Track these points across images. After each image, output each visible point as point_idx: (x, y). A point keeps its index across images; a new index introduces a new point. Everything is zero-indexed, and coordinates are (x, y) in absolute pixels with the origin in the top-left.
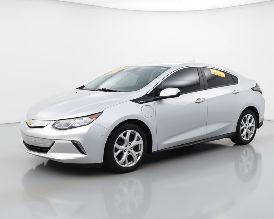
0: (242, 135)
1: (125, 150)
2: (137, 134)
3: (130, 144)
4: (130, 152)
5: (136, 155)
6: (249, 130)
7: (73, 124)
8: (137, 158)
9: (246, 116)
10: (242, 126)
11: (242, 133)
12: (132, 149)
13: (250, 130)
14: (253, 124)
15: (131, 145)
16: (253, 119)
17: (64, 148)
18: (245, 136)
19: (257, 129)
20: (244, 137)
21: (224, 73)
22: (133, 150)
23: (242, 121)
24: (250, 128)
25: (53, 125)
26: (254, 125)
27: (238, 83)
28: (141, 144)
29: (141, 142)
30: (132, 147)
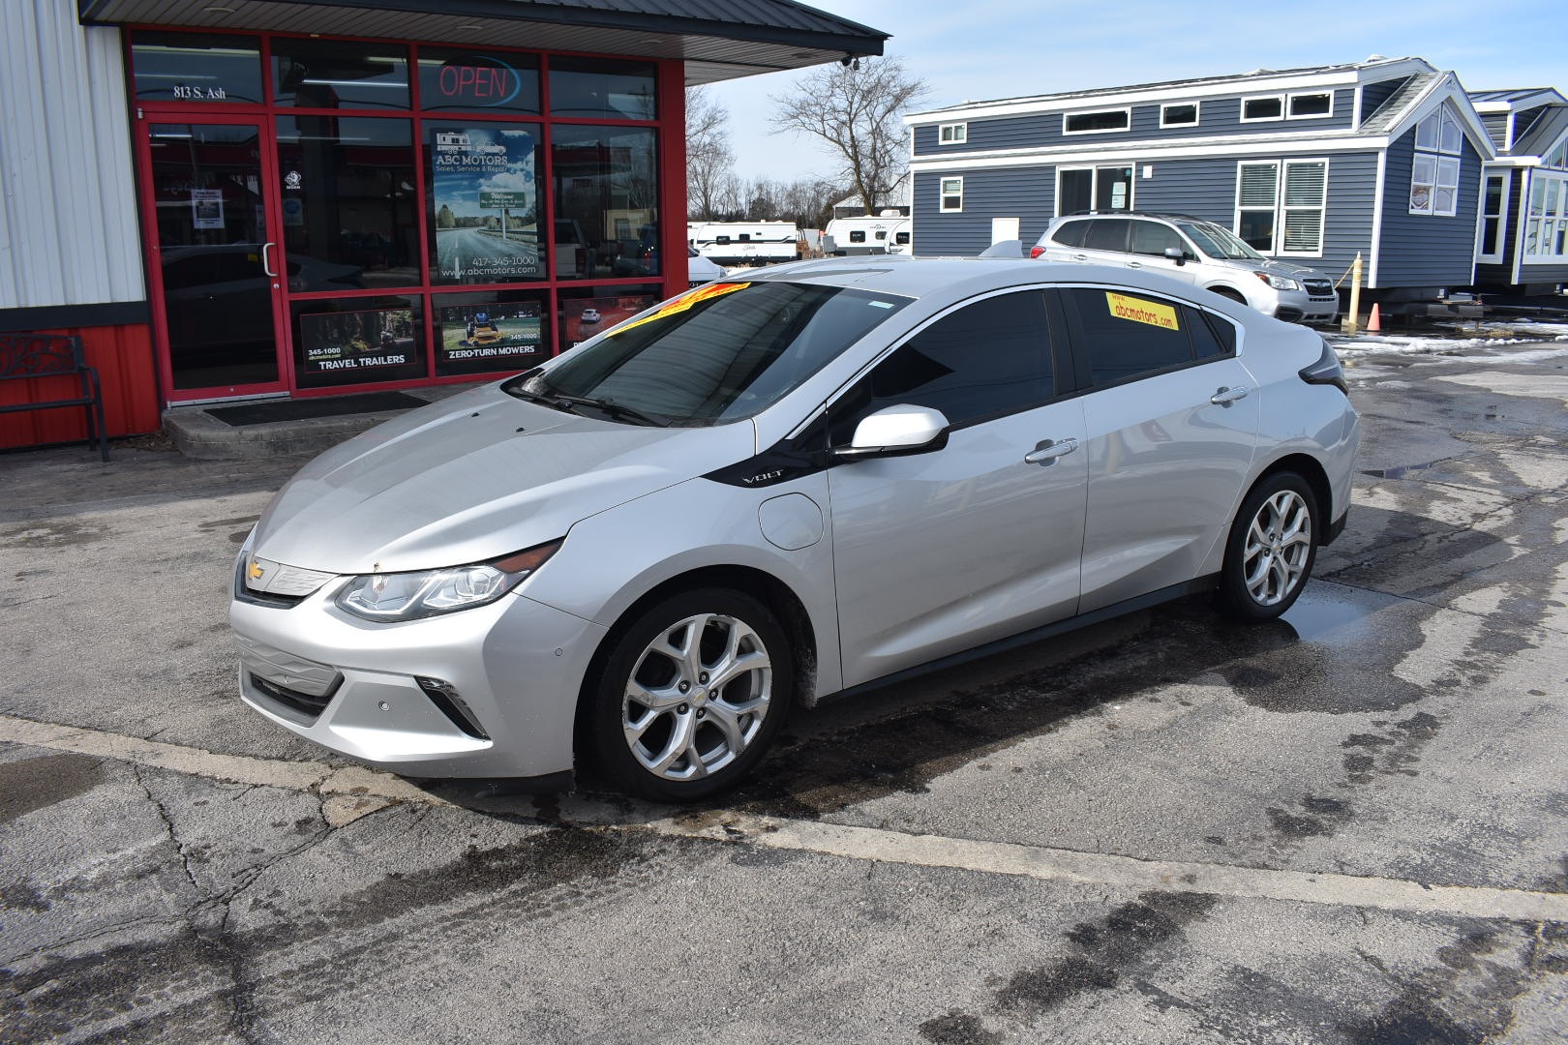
0: (1250, 583)
1: (683, 708)
2: (740, 630)
3: (704, 678)
4: (704, 709)
5: (740, 718)
6: (1281, 558)
7: (422, 597)
8: (744, 732)
9: (1273, 499)
10: (1251, 543)
11: (1249, 576)
12: (713, 699)
13: (1288, 558)
14: (1302, 529)
15: (712, 678)
16: (1303, 512)
17: (385, 706)
18: (1266, 586)
19: (1319, 548)
20: (1257, 591)
21: (1172, 309)
22: (719, 699)
23: (1255, 524)
24: (1288, 552)
25: (337, 596)
26: (1306, 537)
27: (1239, 352)
28: (760, 670)
29: (760, 659)
30: (715, 690)
